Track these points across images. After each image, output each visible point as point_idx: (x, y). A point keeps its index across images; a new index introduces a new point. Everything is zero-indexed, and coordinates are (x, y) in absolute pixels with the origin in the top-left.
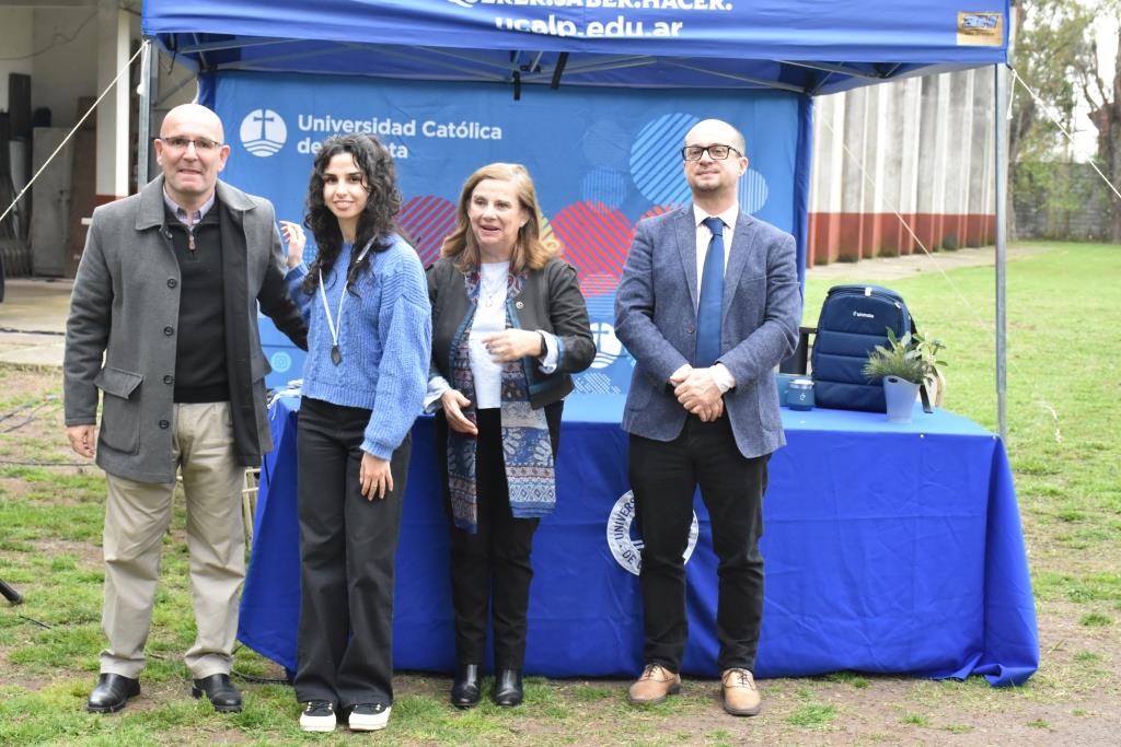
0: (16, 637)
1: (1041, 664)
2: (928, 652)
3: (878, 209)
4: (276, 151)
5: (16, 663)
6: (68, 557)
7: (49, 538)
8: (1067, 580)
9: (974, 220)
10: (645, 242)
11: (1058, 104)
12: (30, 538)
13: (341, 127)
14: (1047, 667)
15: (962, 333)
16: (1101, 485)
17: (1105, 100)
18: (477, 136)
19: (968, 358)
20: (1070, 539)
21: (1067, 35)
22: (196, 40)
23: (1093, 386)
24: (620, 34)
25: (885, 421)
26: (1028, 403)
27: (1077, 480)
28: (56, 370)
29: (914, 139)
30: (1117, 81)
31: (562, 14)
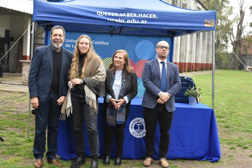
0: (2, 148)
1: (221, 158)
2: (197, 155)
3: (187, 62)
5: (2, 154)
6: (14, 131)
7: (10, 127)
8: (226, 140)
9: (207, 64)
10: (148, 66)
11: (225, 41)
12: (6, 127)
13: (75, 42)
14: (222, 158)
16: (234, 120)
17: (234, 40)
18: (103, 44)
19: (206, 93)
20: (227, 131)
21: (227, 26)
22: (44, 22)
23: (232, 99)
24: (134, 22)
25: (189, 105)
26: (218, 103)
27: (229, 119)
28: (13, 92)
29: (195, 47)
30: (237, 36)
31: (122, 18)
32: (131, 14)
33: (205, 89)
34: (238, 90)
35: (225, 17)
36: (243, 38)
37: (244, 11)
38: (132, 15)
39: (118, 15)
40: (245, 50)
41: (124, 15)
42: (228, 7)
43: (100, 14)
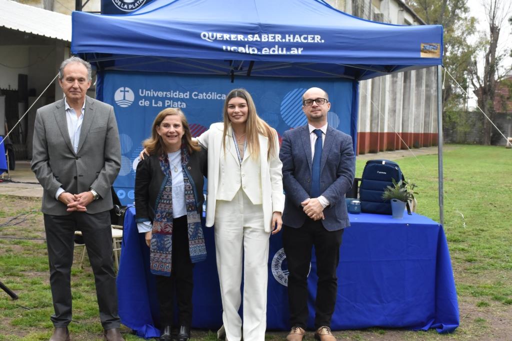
0: (14, 314)
1: (460, 324)
2: (410, 319)
3: (386, 131)
4: (130, 105)
5: (14, 325)
6: (39, 279)
7: (31, 270)
8: (470, 287)
9: (426, 135)
10: (288, 142)
11: (461, 87)
12: (22, 271)
13: (158, 94)
14: (463, 325)
15: (422, 182)
16: (484, 246)
17: (480, 85)
18: (215, 98)
19: (425, 193)
20: (471, 269)
21: (464, 58)
22: (95, 55)
23: (479, 204)
24: (276, 53)
25: (391, 218)
26: (451, 212)
27: (473, 244)
28: (36, 199)
29: (400, 101)
30: (486, 77)
31: (251, 44)
32: (270, 35)
33: (423, 185)
34: (489, 185)
35: (461, 38)
36: (499, 81)
37: (498, 27)
38: (272, 38)
39: (244, 39)
40: (502, 104)
41: (256, 38)
42: (466, 19)
43: (208, 38)
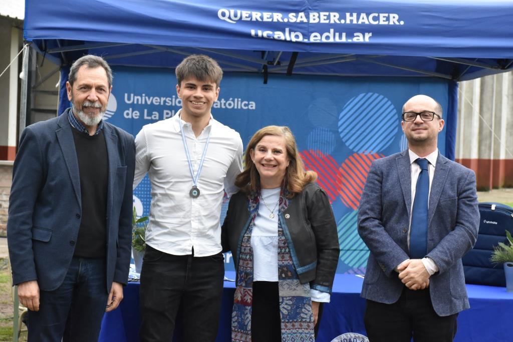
3: (502, 157)
4: (110, 116)
10: (377, 174)
13: (152, 101)
22: (59, 45)
24: (331, 40)
31: (293, 27)
32: (322, 14)
38: (326, 17)
39: (283, 19)
41: (302, 17)
43: (228, 17)
